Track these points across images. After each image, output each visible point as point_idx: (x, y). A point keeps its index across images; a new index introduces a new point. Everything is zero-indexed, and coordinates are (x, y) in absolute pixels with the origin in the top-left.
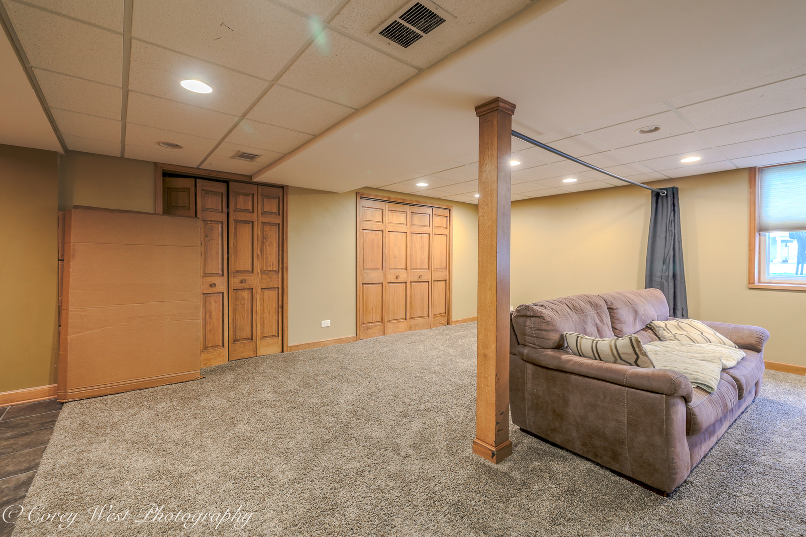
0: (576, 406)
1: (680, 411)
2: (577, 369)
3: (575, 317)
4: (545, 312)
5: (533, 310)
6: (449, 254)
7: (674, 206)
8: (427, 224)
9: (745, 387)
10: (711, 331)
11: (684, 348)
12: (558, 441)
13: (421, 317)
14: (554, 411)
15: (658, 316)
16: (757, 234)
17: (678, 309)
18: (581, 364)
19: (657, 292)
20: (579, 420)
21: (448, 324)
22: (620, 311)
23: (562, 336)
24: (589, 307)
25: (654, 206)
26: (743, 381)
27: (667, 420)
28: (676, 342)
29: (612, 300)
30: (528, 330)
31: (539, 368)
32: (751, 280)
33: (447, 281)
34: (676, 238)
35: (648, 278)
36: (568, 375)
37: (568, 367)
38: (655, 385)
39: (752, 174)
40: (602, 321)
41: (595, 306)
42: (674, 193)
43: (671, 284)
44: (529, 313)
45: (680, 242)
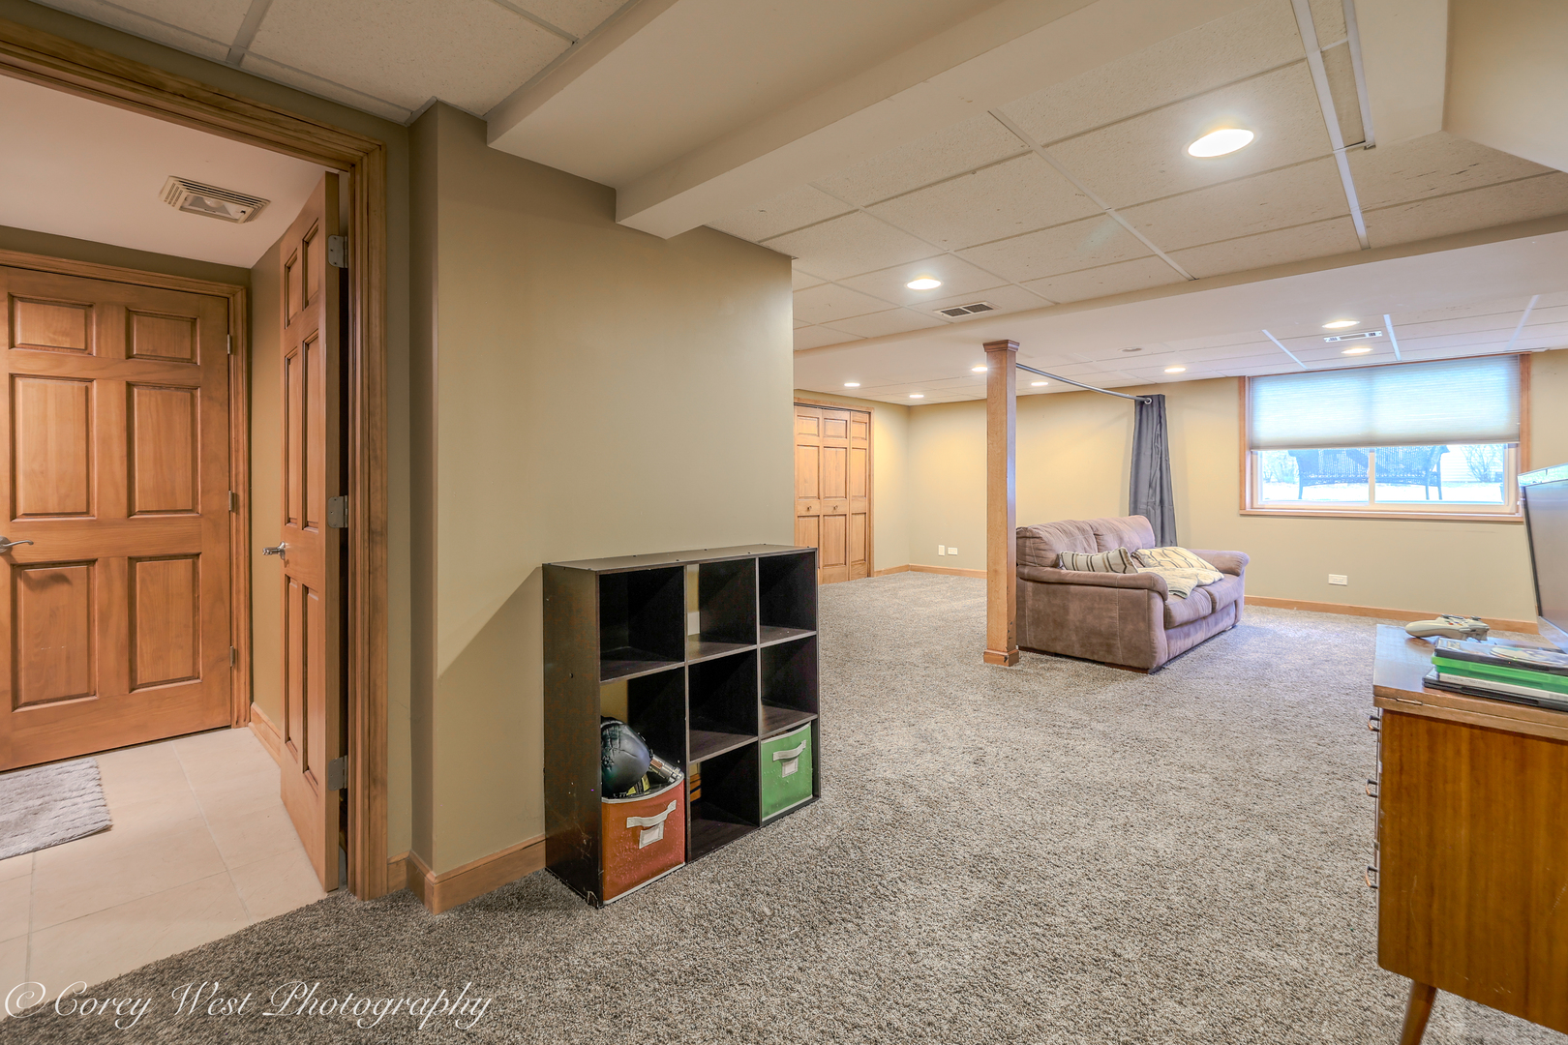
0: (1075, 611)
1: (1158, 605)
2: (1076, 580)
3: (1066, 540)
4: (1042, 534)
5: (1031, 531)
6: (870, 476)
7: (1160, 417)
8: (844, 435)
9: (1218, 601)
10: (1195, 557)
11: (1167, 572)
12: (1059, 650)
13: (837, 565)
14: (1055, 621)
15: (1143, 545)
16: (1247, 452)
17: (1165, 534)
18: (1079, 575)
19: (1142, 519)
20: (1078, 624)
21: (869, 575)
22: (1105, 538)
23: (1058, 555)
24: (1077, 531)
25: (1138, 418)
26: (1217, 596)
27: (1149, 609)
28: (1160, 568)
29: (1098, 526)
30: (1028, 550)
31: (1039, 585)
32: (1242, 506)
33: (867, 515)
34: (1164, 456)
35: (1132, 506)
36: (1068, 586)
37: (1068, 579)
38: (1139, 583)
39: (1243, 384)
40: (1089, 545)
41: (1082, 531)
42: (1160, 400)
43: (1159, 512)
44: (1028, 534)
45: (1167, 461)
